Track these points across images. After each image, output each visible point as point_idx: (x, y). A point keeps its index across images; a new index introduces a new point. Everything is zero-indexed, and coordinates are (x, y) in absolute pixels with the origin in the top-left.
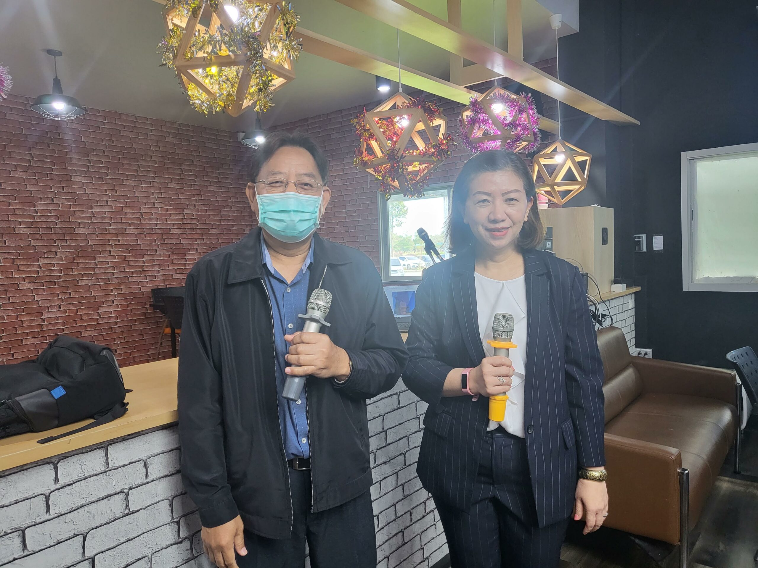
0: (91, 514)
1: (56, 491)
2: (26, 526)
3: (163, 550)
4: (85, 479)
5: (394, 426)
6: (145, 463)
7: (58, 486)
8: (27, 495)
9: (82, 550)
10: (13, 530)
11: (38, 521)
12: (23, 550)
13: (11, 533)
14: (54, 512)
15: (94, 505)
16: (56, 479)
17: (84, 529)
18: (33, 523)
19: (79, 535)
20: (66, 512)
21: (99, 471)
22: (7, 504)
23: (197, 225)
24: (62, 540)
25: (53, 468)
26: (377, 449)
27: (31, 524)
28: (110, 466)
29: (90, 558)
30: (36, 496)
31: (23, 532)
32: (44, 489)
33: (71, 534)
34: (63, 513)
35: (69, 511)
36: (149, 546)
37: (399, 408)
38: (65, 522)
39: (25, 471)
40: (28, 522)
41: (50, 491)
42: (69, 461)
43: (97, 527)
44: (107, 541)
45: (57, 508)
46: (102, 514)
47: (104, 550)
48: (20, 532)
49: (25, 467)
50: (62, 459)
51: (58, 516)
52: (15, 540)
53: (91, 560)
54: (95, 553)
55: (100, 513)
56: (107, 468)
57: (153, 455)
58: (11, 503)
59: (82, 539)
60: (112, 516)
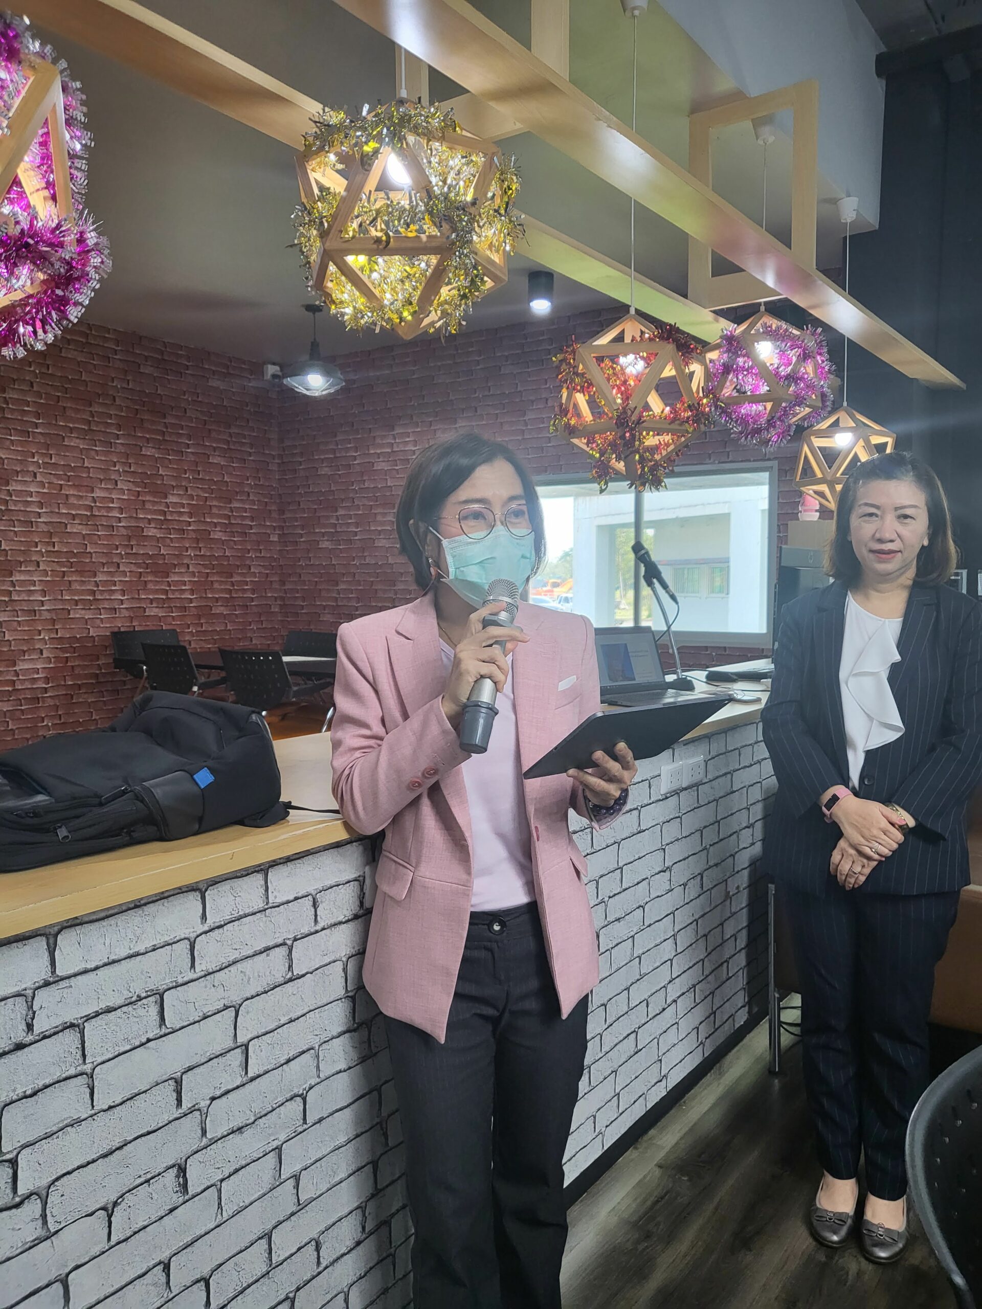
0: (245, 975)
1: (203, 936)
2: (165, 987)
3: (334, 1040)
4: (238, 919)
5: (632, 860)
6: (314, 899)
7: (206, 928)
8: (167, 938)
9: (233, 1031)
10: (149, 993)
11: (180, 981)
12: (160, 1026)
13: (145, 998)
14: (200, 968)
15: (250, 961)
16: (204, 917)
17: (236, 999)
18: (174, 984)
19: (230, 1007)
20: (215, 969)
21: (256, 907)
22: (142, 951)
23: (189, 524)
24: (208, 1014)
25: (199, 898)
26: (610, 897)
27: (171, 985)
28: (270, 901)
29: (242, 1046)
30: (178, 941)
31: (160, 996)
32: (188, 931)
33: (220, 1005)
34: (211, 970)
35: (218, 968)
36: (316, 1033)
37: (640, 832)
38: (214, 986)
39: (166, 900)
40: (168, 982)
41: (195, 934)
42: (220, 889)
43: (253, 997)
44: (263, 1019)
45: (204, 962)
46: (259, 976)
47: (260, 1033)
48: (158, 996)
49: (166, 895)
50: (211, 886)
51: (205, 976)
52: (150, 1009)
53: (244, 1047)
54: (249, 1036)
55: (256, 974)
56: (267, 903)
57: (325, 888)
58: (148, 950)
59: (233, 1014)
60: (271, 981)
